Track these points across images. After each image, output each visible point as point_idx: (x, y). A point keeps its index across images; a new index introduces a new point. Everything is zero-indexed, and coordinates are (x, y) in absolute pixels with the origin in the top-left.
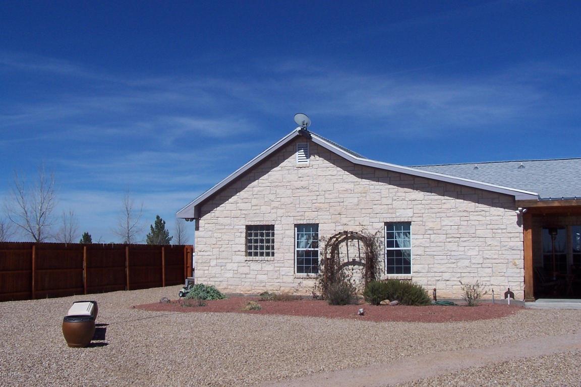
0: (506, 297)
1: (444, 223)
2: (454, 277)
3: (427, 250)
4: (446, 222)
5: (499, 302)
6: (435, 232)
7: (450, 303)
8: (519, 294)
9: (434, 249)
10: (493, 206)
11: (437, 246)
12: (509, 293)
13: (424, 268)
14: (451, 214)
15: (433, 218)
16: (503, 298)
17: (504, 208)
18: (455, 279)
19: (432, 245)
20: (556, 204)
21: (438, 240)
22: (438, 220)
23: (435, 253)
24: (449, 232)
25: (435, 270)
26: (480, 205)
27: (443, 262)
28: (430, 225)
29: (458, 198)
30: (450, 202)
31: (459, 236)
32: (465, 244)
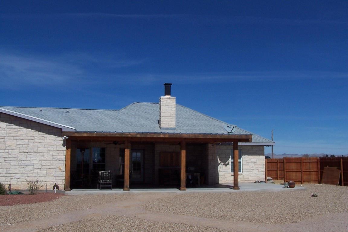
0: (54, 188)
1: (18, 143)
2: (23, 176)
3: (6, 159)
4: (20, 142)
5: (50, 192)
6: (12, 148)
7: (19, 193)
8: (62, 186)
9: (11, 159)
10: (49, 134)
11: (13, 157)
12: (56, 186)
13: (3, 171)
14: (23, 138)
15: (11, 139)
16: (52, 189)
17: (56, 136)
18: (23, 178)
19: (10, 156)
20: (85, 135)
21: (13, 154)
22: (15, 141)
23: (11, 162)
24: (21, 148)
25: (11, 172)
26: (41, 133)
27: (16, 167)
28: (9, 144)
29: (28, 128)
30: (23, 131)
31: (27, 151)
32: (31, 156)
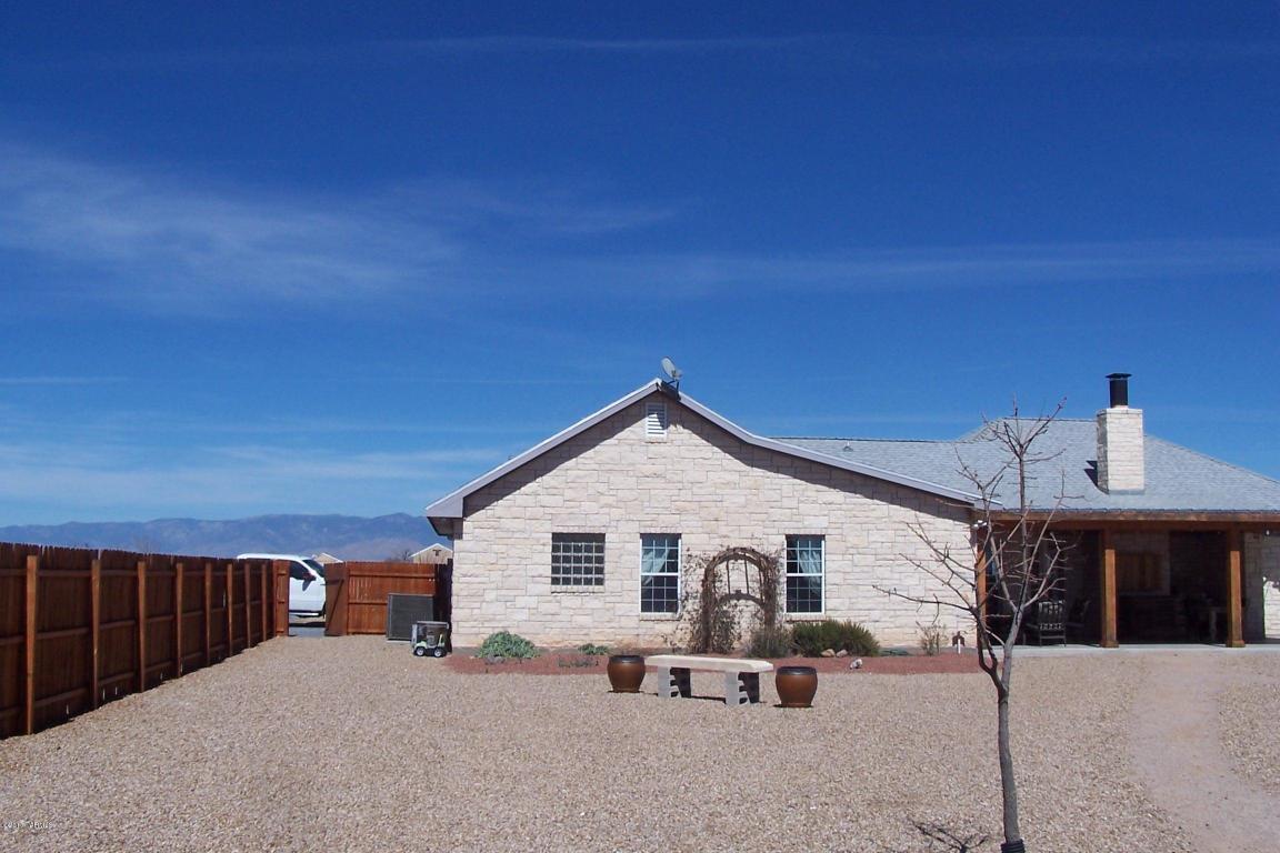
0: (955, 642)
1: (872, 539)
2: (885, 615)
3: (847, 577)
4: (876, 536)
5: (946, 651)
6: (860, 550)
8: (971, 638)
9: (857, 576)
10: (939, 516)
11: (863, 572)
12: (957, 638)
13: (843, 604)
14: (882, 526)
15: (857, 530)
16: (950, 644)
17: (954, 520)
18: (887, 619)
19: (858, 570)
21: (863, 563)
22: (865, 533)
23: (857, 582)
24: (879, 551)
25: (860, 606)
26: (922, 514)
27: (868, 594)
28: (852, 540)
29: (892, 503)
30: (881, 509)
31: (893, 557)
32: (902, 569)
